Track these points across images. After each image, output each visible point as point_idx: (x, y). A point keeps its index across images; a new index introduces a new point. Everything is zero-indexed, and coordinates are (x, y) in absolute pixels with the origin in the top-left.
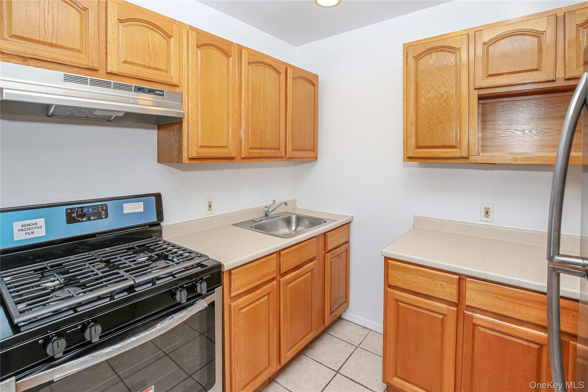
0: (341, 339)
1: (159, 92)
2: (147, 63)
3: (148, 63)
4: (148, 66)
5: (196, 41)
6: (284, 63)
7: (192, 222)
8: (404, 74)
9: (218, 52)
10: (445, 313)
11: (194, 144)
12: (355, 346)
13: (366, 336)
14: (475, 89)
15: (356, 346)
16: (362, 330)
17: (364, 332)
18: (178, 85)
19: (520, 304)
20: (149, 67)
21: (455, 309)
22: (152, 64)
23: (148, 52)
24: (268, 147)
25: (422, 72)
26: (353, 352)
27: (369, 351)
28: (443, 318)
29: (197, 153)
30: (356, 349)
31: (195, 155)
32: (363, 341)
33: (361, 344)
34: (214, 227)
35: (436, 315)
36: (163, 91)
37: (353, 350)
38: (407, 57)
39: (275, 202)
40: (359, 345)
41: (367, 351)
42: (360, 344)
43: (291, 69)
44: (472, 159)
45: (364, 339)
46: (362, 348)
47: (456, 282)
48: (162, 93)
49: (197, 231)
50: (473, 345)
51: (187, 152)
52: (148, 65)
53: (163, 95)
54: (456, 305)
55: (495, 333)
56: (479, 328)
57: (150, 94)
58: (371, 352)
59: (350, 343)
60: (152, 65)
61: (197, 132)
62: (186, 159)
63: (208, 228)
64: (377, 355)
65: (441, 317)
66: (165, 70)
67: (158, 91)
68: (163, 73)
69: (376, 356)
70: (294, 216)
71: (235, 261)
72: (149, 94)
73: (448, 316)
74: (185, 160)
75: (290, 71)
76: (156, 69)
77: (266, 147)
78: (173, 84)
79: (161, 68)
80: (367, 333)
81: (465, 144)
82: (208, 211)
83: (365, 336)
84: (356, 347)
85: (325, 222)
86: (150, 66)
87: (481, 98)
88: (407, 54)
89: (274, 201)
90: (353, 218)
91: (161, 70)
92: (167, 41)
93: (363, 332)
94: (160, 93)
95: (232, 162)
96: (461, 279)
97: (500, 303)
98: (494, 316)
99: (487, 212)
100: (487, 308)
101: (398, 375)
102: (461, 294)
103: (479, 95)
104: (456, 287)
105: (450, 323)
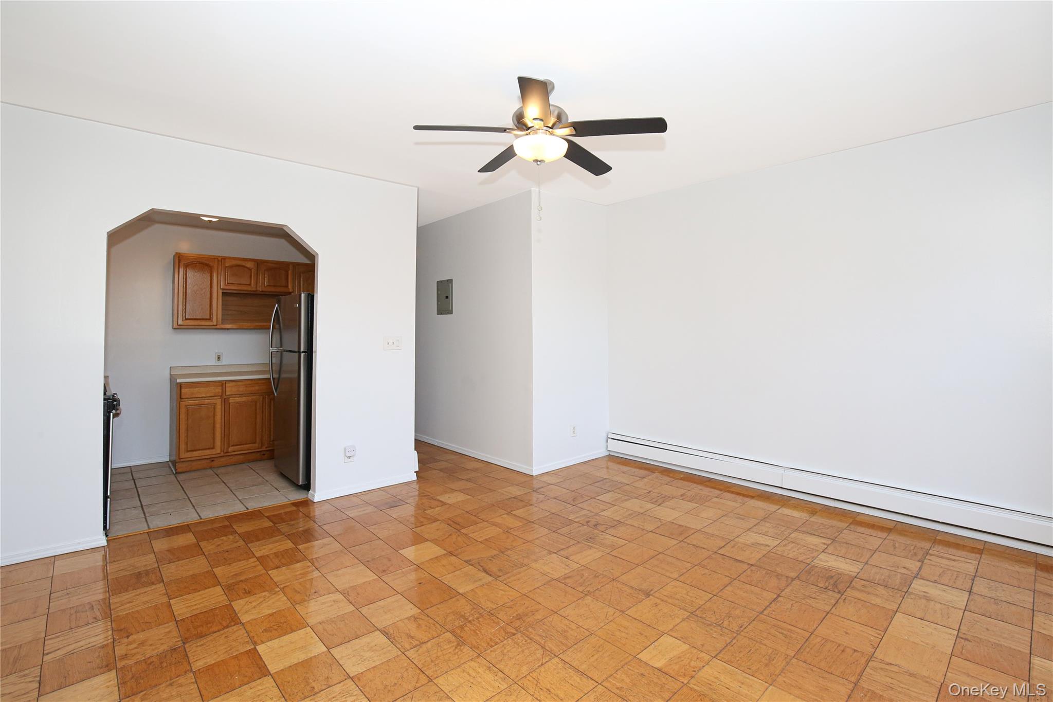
10: (216, 402)
14: (220, 289)
21: (221, 399)
28: (215, 406)
35: (211, 405)
44: (219, 326)
47: (221, 386)
54: (221, 396)
55: (239, 404)
56: (232, 404)
65: (213, 405)
81: (214, 318)
88: (179, 260)
96: (223, 384)
97: (241, 389)
98: (238, 396)
99: (219, 358)
100: (235, 393)
101: (189, 450)
102: (224, 391)
103: (222, 293)
104: (221, 388)
105: (219, 407)
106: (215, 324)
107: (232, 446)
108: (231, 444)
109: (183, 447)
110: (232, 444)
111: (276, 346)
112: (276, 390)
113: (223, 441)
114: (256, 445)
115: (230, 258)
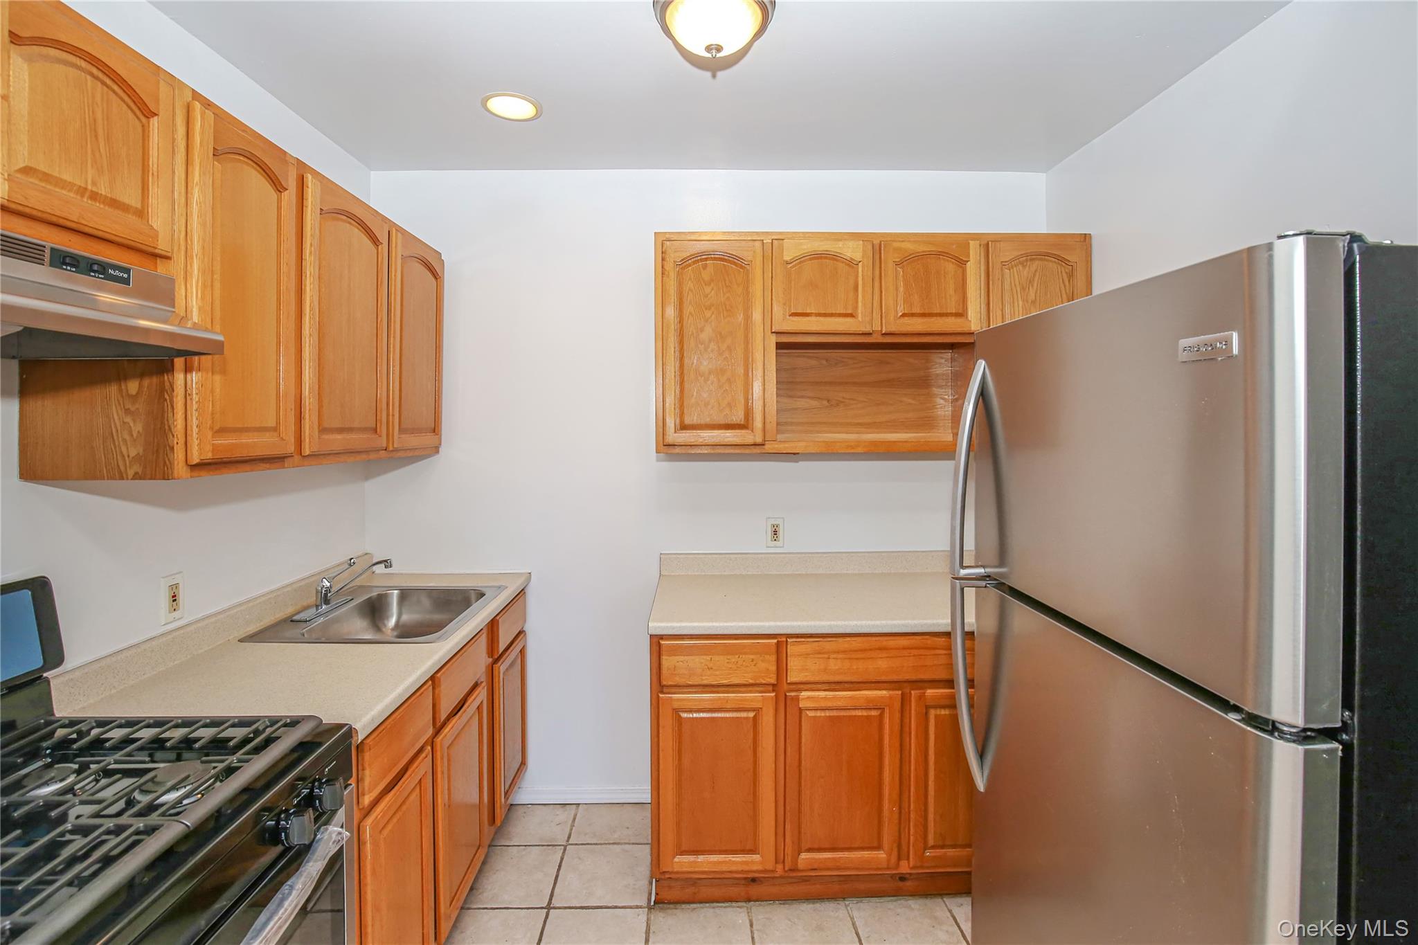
0: (526, 846)
1: (117, 273)
2: (89, 181)
3: (94, 183)
4: (92, 191)
5: (213, 138)
6: (385, 219)
7: (130, 652)
8: (656, 288)
9: (258, 174)
10: (759, 705)
11: (207, 424)
12: (560, 845)
13: (574, 819)
14: (772, 333)
15: (563, 845)
16: (559, 811)
17: (566, 813)
18: (169, 254)
19: (857, 659)
20: (94, 196)
21: (773, 694)
22: (103, 188)
23: (92, 151)
24: (356, 425)
25: (690, 292)
26: (562, 859)
27: (591, 844)
28: (755, 716)
29: (213, 449)
30: (565, 850)
31: (210, 455)
32: (571, 830)
33: (572, 837)
34: (189, 657)
35: (744, 715)
36: (127, 271)
37: (560, 855)
38: (663, 259)
39: (354, 563)
40: (568, 841)
41: (588, 844)
42: (569, 837)
43: (399, 235)
44: (769, 447)
45: (572, 826)
46: (576, 844)
47: (774, 649)
48: (126, 276)
49: (145, 676)
50: (800, 743)
51: (183, 446)
52: (94, 190)
53: (127, 282)
54: (774, 687)
55: (828, 713)
56: (808, 712)
57: (95, 276)
58: (596, 844)
59: (548, 845)
60: (103, 190)
61: (212, 391)
62: (183, 467)
63: (176, 663)
64: (609, 844)
65: (751, 715)
66: (136, 208)
67: (115, 267)
68: (131, 218)
69: (608, 846)
70: (396, 592)
71: (373, 713)
72: (92, 276)
73: (764, 709)
74: (180, 468)
75: (397, 239)
76: (114, 203)
77: (352, 426)
78: (156, 251)
79: (127, 203)
80: (573, 813)
81: (758, 424)
82: (170, 612)
83: (572, 819)
84: (563, 847)
85: (482, 595)
86: (97, 193)
87: (780, 346)
88: (662, 253)
89: (352, 561)
90: (530, 576)
91: (124, 208)
92: (143, 126)
93: (564, 816)
94: (121, 275)
95: (284, 467)
96: (781, 643)
97: (834, 665)
98: (826, 687)
99: (775, 532)
100: (817, 679)
101: (683, 848)
102: (781, 668)
103: (777, 344)
104: (773, 658)
105: (768, 719)
106: (759, 440)
107: (810, 850)
108: (805, 845)
109: (668, 837)
110: (808, 846)
111: (977, 557)
112: (981, 755)
113: (780, 832)
114: (882, 855)
115: (794, 235)
